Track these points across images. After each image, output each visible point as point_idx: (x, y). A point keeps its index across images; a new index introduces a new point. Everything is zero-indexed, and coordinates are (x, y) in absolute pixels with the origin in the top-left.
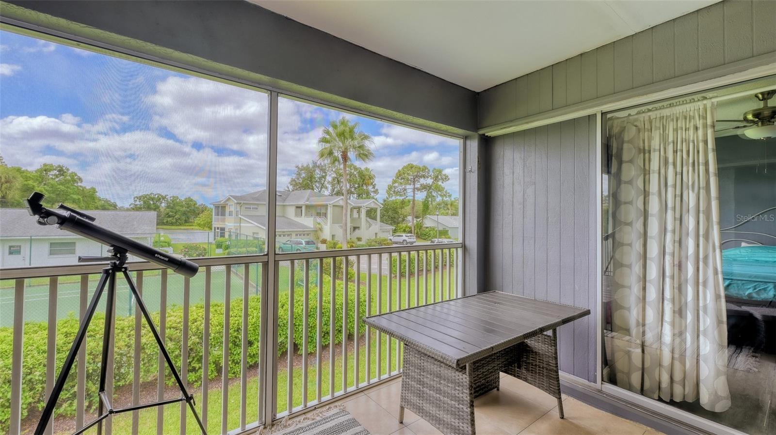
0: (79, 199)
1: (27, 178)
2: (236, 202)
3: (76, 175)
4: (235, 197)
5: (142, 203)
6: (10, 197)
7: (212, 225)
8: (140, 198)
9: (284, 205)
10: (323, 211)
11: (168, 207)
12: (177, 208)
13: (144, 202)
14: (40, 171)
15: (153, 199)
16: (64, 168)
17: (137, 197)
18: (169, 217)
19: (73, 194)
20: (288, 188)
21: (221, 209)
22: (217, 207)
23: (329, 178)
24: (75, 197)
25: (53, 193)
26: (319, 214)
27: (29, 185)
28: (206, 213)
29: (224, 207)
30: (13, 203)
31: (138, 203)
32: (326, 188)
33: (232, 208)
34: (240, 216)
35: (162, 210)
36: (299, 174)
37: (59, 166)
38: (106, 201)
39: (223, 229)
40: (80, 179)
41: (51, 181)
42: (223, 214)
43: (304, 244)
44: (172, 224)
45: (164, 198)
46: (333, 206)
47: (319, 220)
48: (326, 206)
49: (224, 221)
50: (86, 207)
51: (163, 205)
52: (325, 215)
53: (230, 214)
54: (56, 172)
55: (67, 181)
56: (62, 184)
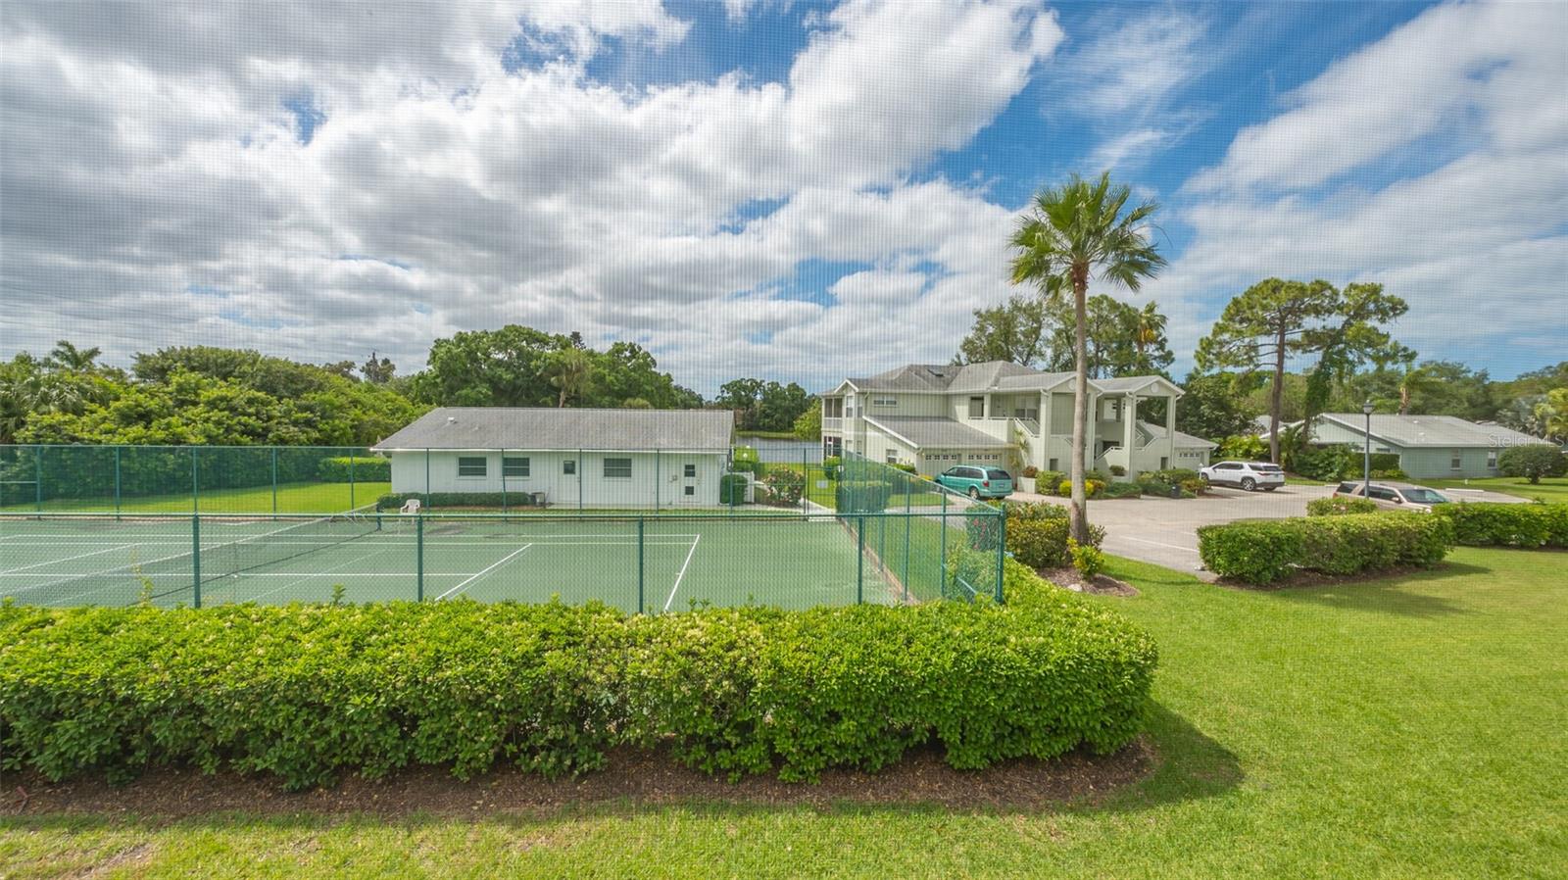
1: (598, 364)
2: (857, 390)
3: (649, 356)
4: (856, 382)
5: (730, 394)
6: (582, 391)
7: (821, 433)
8: (727, 387)
9: (947, 397)
10: (1030, 406)
11: (764, 400)
12: (778, 402)
13: (734, 394)
14: (611, 354)
15: (745, 388)
16: (636, 347)
17: (723, 386)
18: (767, 416)
19: (646, 384)
20: (958, 357)
21: (835, 404)
22: (829, 402)
23: (1047, 333)
24: (648, 388)
25: (625, 384)
26: (1020, 414)
27: (599, 373)
28: (811, 411)
29: (839, 402)
30: (585, 399)
31: (725, 395)
32: (1041, 355)
33: (851, 403)
34: (864, 417)
35: (758, 405)
36: (982, 329)
37: (631, 344)
38: (690, 393)
39: (838, 441)
40: (654, 362)
41: (623, 368)
42: (839, 414)
43: (986, 478)
44: (771, 429)
45: (759, 385)
46: (1054, 394)
47: (1020, 426)
48: (1037, 396)
49: (839, 425)
51: (758, 397)
52: (1035, 415)
53: (849, 411)
54: (628, 354)
55: (640, 366)
56: (634, 370)
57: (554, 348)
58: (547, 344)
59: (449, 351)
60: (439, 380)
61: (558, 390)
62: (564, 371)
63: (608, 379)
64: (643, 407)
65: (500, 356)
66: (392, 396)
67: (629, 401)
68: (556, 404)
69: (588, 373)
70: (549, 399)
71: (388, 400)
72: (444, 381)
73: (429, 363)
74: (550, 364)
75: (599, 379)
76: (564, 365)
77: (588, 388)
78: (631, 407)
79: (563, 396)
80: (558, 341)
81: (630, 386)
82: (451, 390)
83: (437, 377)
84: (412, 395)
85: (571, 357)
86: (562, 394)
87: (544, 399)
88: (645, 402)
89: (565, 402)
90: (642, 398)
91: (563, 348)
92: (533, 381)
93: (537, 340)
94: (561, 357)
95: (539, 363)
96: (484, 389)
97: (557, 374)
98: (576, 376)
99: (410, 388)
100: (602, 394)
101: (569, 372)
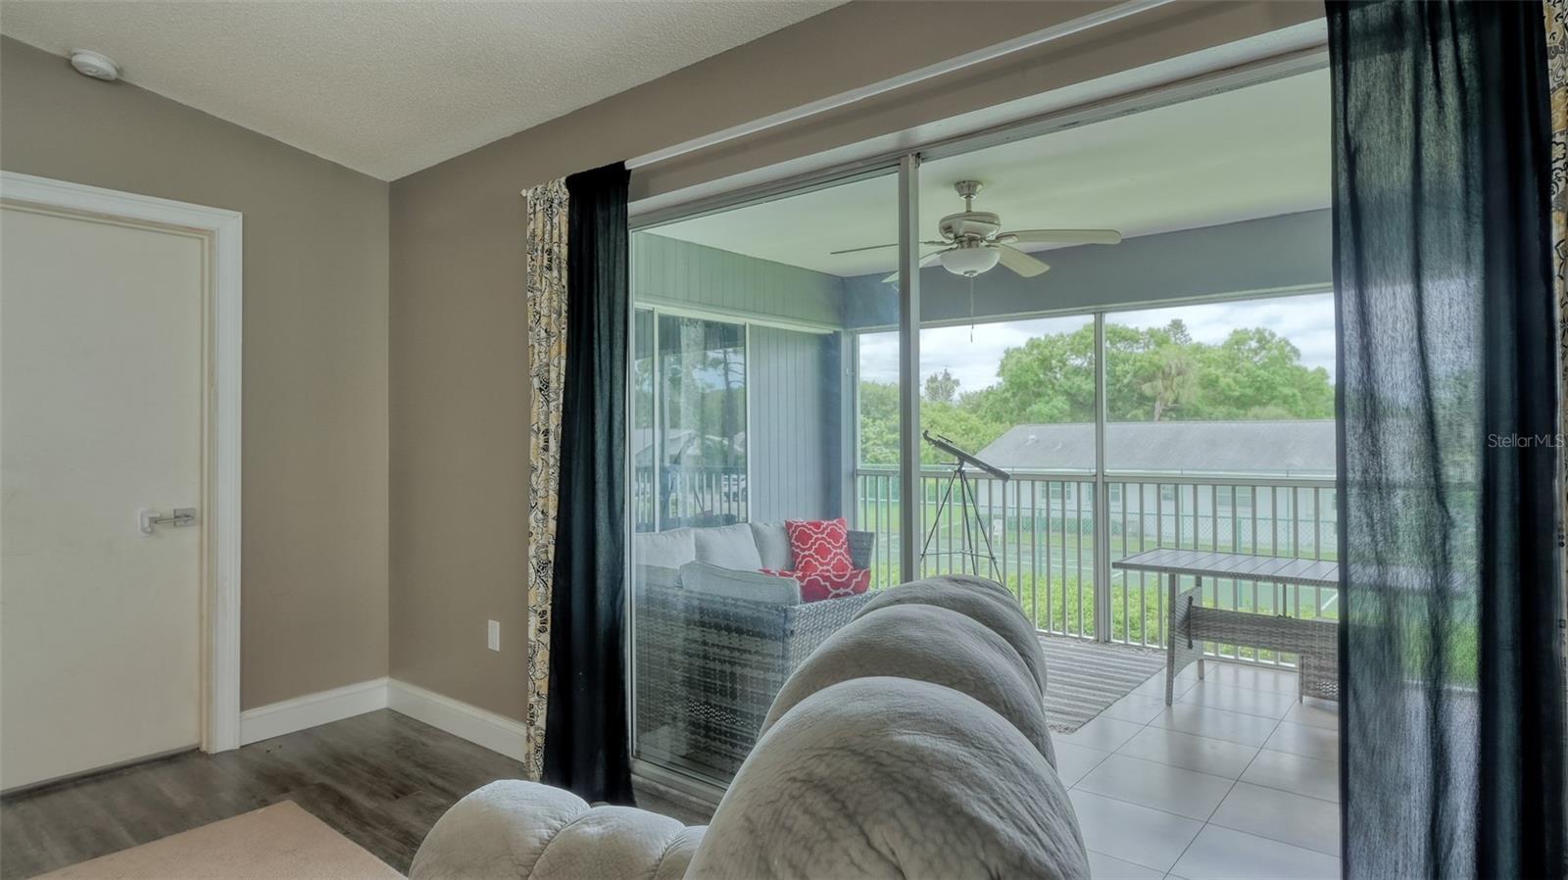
0: (1294, 395)
1: (1208, 363)
3: (1288, 343)
6: (1183, 400)
14: (1227, 346)
16: (1267, 334)
19: (1284, 385)
24: (1286, 391)
25: (1250, 387)
27: (1210, 374)
30: (1189, 410)
37: (1258, 331)
40: (1296, 352)
41: (1247, 364)
50: (1308, 413)
54: (1254, 344)
55: (1273, 361)
56: (1264, 367)
57: (1147, 346)
58: (1137, 342)
59: (1019, 361)
60: (1008, 395)
61: (1153, 399)
62: (1161, 375)
63: (1223, 382)
64: (1276, 418)
65: (1078, 362)
66: (964, 414)
67: (1256, 410)
68: (1149, 416)
69: (1193, 376)
70: (1140, 412)
71: (961, 420)
72: (1014, 395)
73: (998, 375)
74: (1142, 367)
75: (1209, 383)
76: (1159, 368)
77: (1191, 394)
78: (1257, 418)
79: (1159, 407)
80: (1152, 336)
81: (1259, 389)
82: (1023, 406)
83: (1007, 390)
84: (981, 413)
85: (1168, 357)
86: (1158, 404)
87: (1134, 412)
88: (1280, 411)
89: (1161, 415)
90: (1276, 405)
91: (1159, 344)
92: (1120, 391)
93: (1124, 339)
94: (1157, 357)
95: (1127, 367)
96: (1061, 402)
97: (1150, 379)
98: (1177, 380)
99: (979, 405)
100: (1216, 402)
101: (1166, 376)
